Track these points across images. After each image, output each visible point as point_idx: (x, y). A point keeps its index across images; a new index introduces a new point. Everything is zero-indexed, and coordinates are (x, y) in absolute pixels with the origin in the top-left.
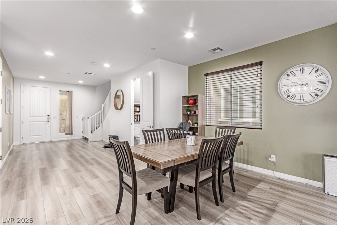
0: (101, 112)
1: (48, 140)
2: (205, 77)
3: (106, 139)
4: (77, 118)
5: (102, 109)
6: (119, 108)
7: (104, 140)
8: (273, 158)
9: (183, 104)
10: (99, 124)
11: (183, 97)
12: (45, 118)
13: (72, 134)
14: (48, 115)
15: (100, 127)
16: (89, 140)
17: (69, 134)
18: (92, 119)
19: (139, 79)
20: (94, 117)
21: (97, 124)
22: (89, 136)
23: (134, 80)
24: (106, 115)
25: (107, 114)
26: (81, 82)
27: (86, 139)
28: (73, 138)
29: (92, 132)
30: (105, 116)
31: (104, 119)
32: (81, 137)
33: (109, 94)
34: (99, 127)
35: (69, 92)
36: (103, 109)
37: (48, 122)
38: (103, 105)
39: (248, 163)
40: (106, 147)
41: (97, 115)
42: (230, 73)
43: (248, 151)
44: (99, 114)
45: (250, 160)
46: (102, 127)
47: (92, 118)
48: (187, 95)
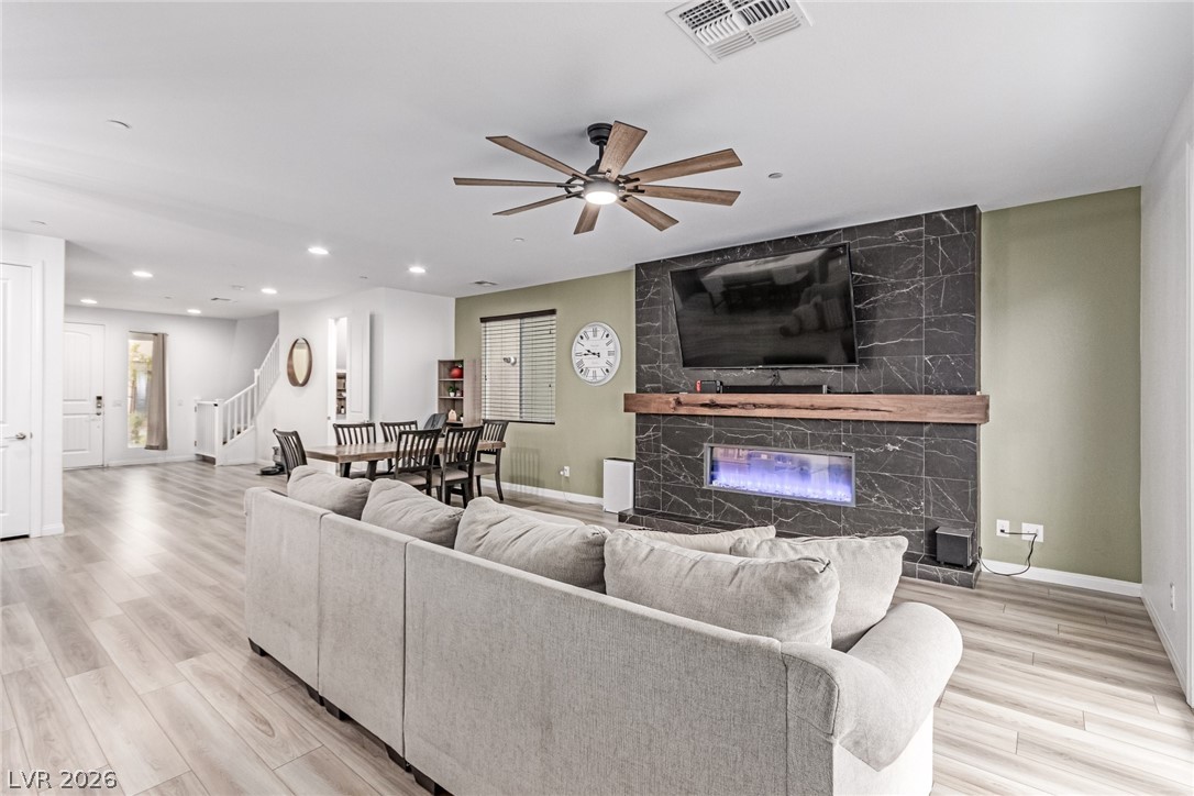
0: (253, 390)
1: (99, 462)
2: (483, 325)
3: (265, 458)
4: (180, 405)
5: (253, 382)
6: (301, 381)
7: (261, 461)
8: (567, 472)
9: (440, 377)
10: (246, 422)
11: (440, 362)
12: (91, 405)
13: (164, 446)
14: (99, 398)
15: (250, 428)
16: (218, 463)
17: (157, 448)
18: (226, 409)
19: (346, 319)
20: (233, 403)
21: (239, 422)
22: (217, 451)
23: (337, 320)
24: (265, 399)
25: (267, 394)
26: (195, 312)
27: (207, 461)
28: (169, 459)
29: (225, 443)
30: (261, 400)
31: (259, 408)
32: (194, 458)
33: (274, 346)
34: (245, 428)
35: (156, 335)
36: (256, 383)
37: (98, 414)
38: (257, 373)
39: (537, 483)
40: (265, 473)
41: (239, 398)
42: (518, 321)
43: (539, 463)
44: (246, 394)
45: (541, 478)
46: (255, 429)
47: (227, 405)
48: (453, 358)
